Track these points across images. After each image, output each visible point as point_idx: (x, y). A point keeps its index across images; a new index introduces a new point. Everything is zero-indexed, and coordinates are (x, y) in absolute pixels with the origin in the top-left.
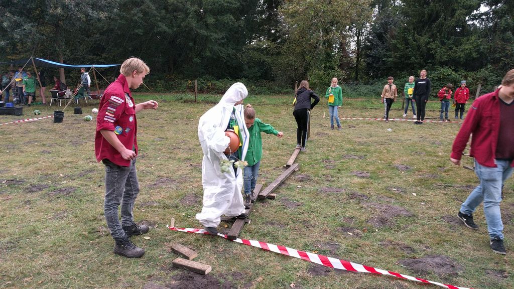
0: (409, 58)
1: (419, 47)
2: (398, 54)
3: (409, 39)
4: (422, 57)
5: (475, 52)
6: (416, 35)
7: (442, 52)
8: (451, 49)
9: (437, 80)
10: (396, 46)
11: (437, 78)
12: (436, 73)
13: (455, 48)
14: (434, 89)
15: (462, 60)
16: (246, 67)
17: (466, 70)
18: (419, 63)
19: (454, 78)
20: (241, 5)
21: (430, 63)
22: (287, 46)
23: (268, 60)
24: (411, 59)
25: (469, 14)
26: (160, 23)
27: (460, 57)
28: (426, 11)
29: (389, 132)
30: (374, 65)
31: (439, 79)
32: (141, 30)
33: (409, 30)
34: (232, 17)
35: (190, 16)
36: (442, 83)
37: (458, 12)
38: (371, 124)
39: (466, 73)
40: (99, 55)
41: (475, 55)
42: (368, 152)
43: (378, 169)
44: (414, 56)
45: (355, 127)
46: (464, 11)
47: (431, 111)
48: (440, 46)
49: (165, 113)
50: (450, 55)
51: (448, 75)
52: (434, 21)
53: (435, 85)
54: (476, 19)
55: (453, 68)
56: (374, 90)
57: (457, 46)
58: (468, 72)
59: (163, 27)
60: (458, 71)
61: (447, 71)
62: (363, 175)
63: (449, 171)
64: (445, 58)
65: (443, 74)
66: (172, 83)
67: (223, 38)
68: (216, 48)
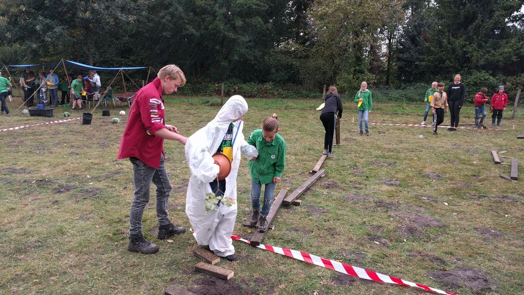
0: (444, 62)
1: (454, 50)
2: (431, 58)
3: (443, 42)
4: (457, 61)
5: (515, 55)
6: (451, 38)
7: (479, 55)
8: (489, 52)
9: (473, 85)
10: (430, 50)
11: (473, 83)
12: (472, 77)
13: (493, 51)
14: (470, 94)
15: (500, 64)
16: (273, 70)
17: (504, 74)
18: (454, 67)
19: (491, 83)
20: (269, 7)
21: (466, 67)
22: (316, 49)
23: (296, 63)
24: (446, 63)
25: (509, 15)
26: (187, 26)
27: (498, 61)
28: (462, 12)
29: (420, 139)
30: (407, 69)
31: (475, 84)
32: (168, 33)
33: (444, 32)
34: (260, 20)
35: (218, 18)
36: (478, 88)
37: (497, 13)
38: (402, 130)
39: (504, 78)
40: (128, 58)
41: (514, 59)
42: (398, 159)
43: (408, 176)
44: (449, 59)
45: (384, 133)
46: (503, 12)
47: (466, 117)
48: (477, 49)
49: (191, 116)
50: (488, 59)
51: (485, 79)
52: (471, 23)
53: (471, 90)
54: (517, 21)
55: (491, 72)
56: (405, 95)
57: (495, 49)
58: (507, 76)
59: (191, 30)
60: (497, 76)
61: (485, 75)
62: (392, 182)
63: (484, 180)
64: (482, 62)
65: (480, 79)
66: (198, 86)
67: (250, 41)
68: (243, 50)
